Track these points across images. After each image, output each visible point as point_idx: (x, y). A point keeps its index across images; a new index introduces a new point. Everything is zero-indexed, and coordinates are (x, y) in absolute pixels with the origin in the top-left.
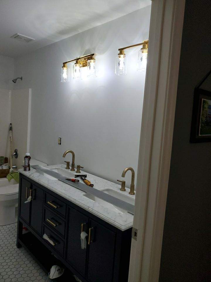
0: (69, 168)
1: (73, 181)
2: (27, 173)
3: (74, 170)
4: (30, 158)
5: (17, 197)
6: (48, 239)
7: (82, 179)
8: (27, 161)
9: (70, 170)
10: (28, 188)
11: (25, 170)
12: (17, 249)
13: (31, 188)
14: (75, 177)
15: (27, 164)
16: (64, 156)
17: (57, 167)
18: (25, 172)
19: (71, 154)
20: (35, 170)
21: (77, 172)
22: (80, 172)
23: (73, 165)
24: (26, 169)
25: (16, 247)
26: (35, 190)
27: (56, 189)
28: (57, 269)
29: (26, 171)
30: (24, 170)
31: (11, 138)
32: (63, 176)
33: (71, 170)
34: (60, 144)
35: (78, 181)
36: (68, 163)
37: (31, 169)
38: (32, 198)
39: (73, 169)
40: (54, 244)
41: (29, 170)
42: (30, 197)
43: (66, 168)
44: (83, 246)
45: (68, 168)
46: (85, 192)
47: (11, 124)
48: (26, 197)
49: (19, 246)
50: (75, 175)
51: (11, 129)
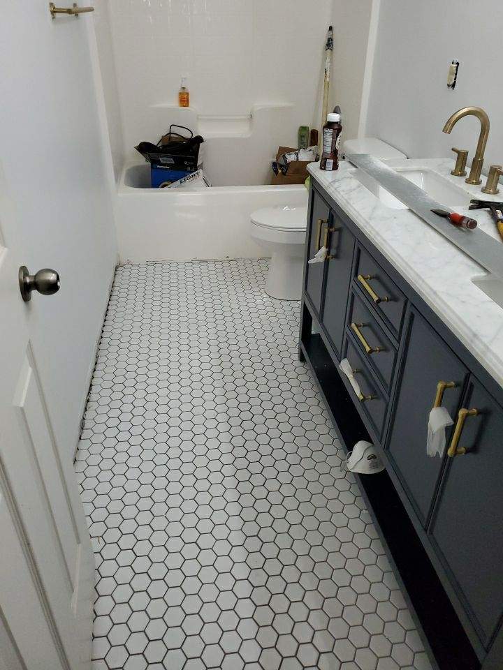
0: (463, 174)
1: (456, 221)
2: (325, 178)
3: (479, 183)
4: (339, 130)
5: (303, 240)
6: (350, 376)
7: (494, 216)
8: (329, 139)
9: (463, 179)
10: (322, 222)
11: (323, 167)
12: (298, 363)
13: (331, 222)
14: (471, 208)
15: (329, 150)
16: (450, 126)
17: (424, 167)
18: (322, 172)
19: (475, 122)
20: (354, 169)
21: (484, 191)
22: (496, 192)
23: (477, 165)
24: (325, 163)
25: (296, 357)
26: (340, 230)
27: (384, 240)
28: (369, 453)
29: (325, 169)
30: (321, 169)
31: (328, 73)
32: (429, 196)
33: (468, 181)
34: (453, 85)
35: (473, 224)
36: (462, 157)
37: (340, 163)
38: (328, 253)
39: (474, 180)
40: (361, 398)
41: (335, 167)
42: (324, 249)
43: (452, 173)
44: (435, 446)
45: (459, 172)
46: (485, 270)
47: (331, 28)
48: (317, 247)
49: (302, 359)
50: (473, 201)
51: (329, 44)
